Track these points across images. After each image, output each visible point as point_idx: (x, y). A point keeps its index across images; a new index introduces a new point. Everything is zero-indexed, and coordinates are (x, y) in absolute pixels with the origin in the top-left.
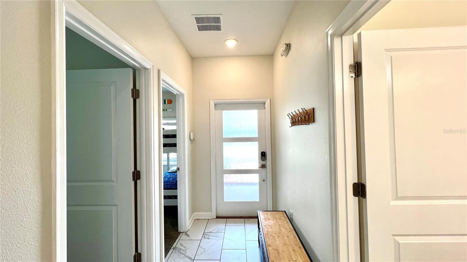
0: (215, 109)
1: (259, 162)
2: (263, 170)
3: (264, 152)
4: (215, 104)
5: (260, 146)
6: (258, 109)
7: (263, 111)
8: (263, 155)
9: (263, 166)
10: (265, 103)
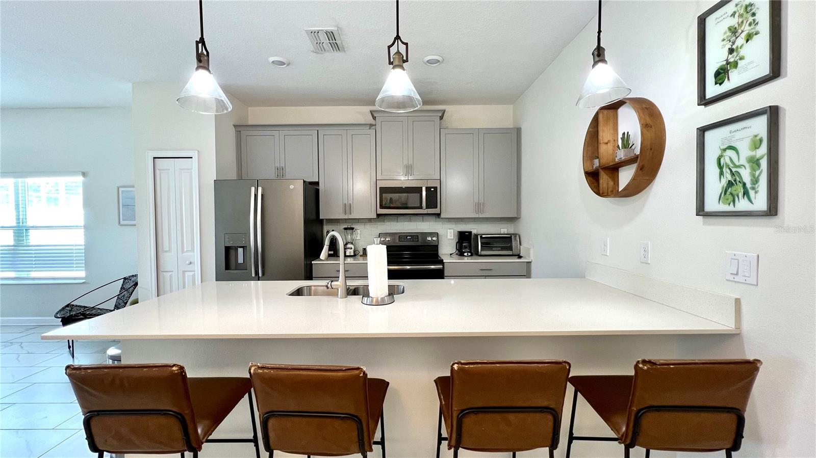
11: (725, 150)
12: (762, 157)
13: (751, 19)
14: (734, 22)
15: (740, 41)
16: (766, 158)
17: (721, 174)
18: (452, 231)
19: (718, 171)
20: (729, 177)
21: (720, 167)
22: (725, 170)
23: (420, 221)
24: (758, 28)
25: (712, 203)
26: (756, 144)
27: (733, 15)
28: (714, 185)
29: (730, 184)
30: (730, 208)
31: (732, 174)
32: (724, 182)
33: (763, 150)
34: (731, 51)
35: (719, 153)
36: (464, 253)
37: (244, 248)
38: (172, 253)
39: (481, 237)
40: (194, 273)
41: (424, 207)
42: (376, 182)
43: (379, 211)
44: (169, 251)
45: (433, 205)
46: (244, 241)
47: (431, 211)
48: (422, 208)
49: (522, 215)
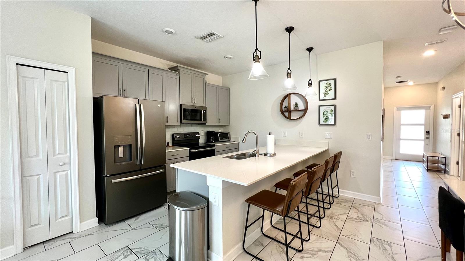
0: (397, 110)
1: (425, 136)
2: (428, 140)
3: (428, 131)
4: (397, 108)
5: (425, 128)
6: (425, 110)
7: (429, 111)
8: (428, 132)
9: (427, 138)
10: (430, 107)
11: (325, 111)
12: (333, 114)
13: (330, 86)
14: (327, 85)
15: (328, 90)
16: (334, 114)
17: (324, 116)
18: (203, 131)
19: (323, 115)
20: (326, 117)
21: (324, 115)
22: (325, 115)
23: (185, 127)
24: (332, 89)
25: (322, 122)
26: (332, 111)
27: (327, 84)
28: (322, 119)
29: (326, 119)
30: (326, 123)
31: (327, 116)
32: (325, 118)
33: (333, 112)
34: (326, 91)
35: (323, 112)
36: (213, 141)
37: (130, 146)
38: (41, 157)
39: (219, 133)
40: (69, 172)
41: (202, 120)
42: (181, 105)
43: (183, 121)
44: (37, 155)
45: (205, 119)
46: (130, 141)
47: (204, 122)
48: (201, 120)
49: (231, 124)
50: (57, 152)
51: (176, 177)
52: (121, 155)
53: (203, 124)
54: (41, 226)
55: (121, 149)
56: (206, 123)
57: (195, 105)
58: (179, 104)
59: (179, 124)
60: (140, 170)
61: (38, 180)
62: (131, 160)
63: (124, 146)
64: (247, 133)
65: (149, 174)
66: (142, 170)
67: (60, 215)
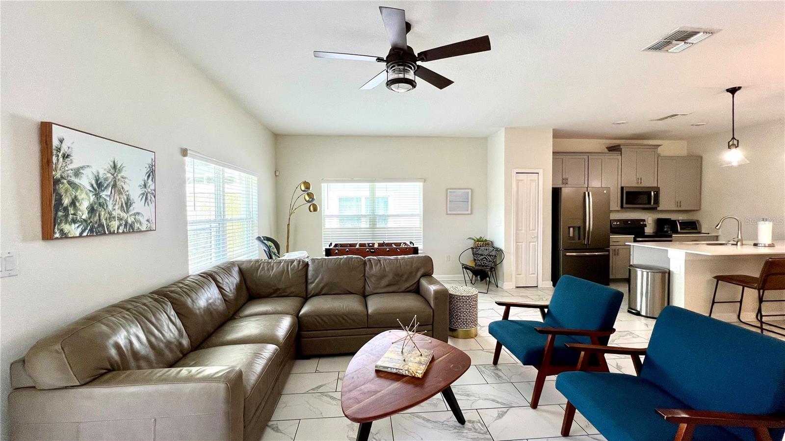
18: (651, 218)
36: (667, 232)
37: (579, 228)
38: (523, 231)
39: (679, 222)
40: (536, 243)
41: (652, 204)
42: (622, 188)
43: (625, 206)
44: (522, 230)
45: (657, 201)
46: (579, 223)
47: (655, 206)
48: (649, 203)
49: (702, 207)
50: (531, 229)
51: (632, 254)
52: (571, 235)
53: (654, 209)
54: (521, 276)
55: (571, 229)
56: (656, 208)
57: (641, 185)
58: (619, 187)
59: (619, 208)
60: (587, 249)
61: (522, 245)
62: (579, 239)
63: (574, 228)
64: (724, 219)
65: (597, 254)
66: (588, 249)
67: (531, 273)
